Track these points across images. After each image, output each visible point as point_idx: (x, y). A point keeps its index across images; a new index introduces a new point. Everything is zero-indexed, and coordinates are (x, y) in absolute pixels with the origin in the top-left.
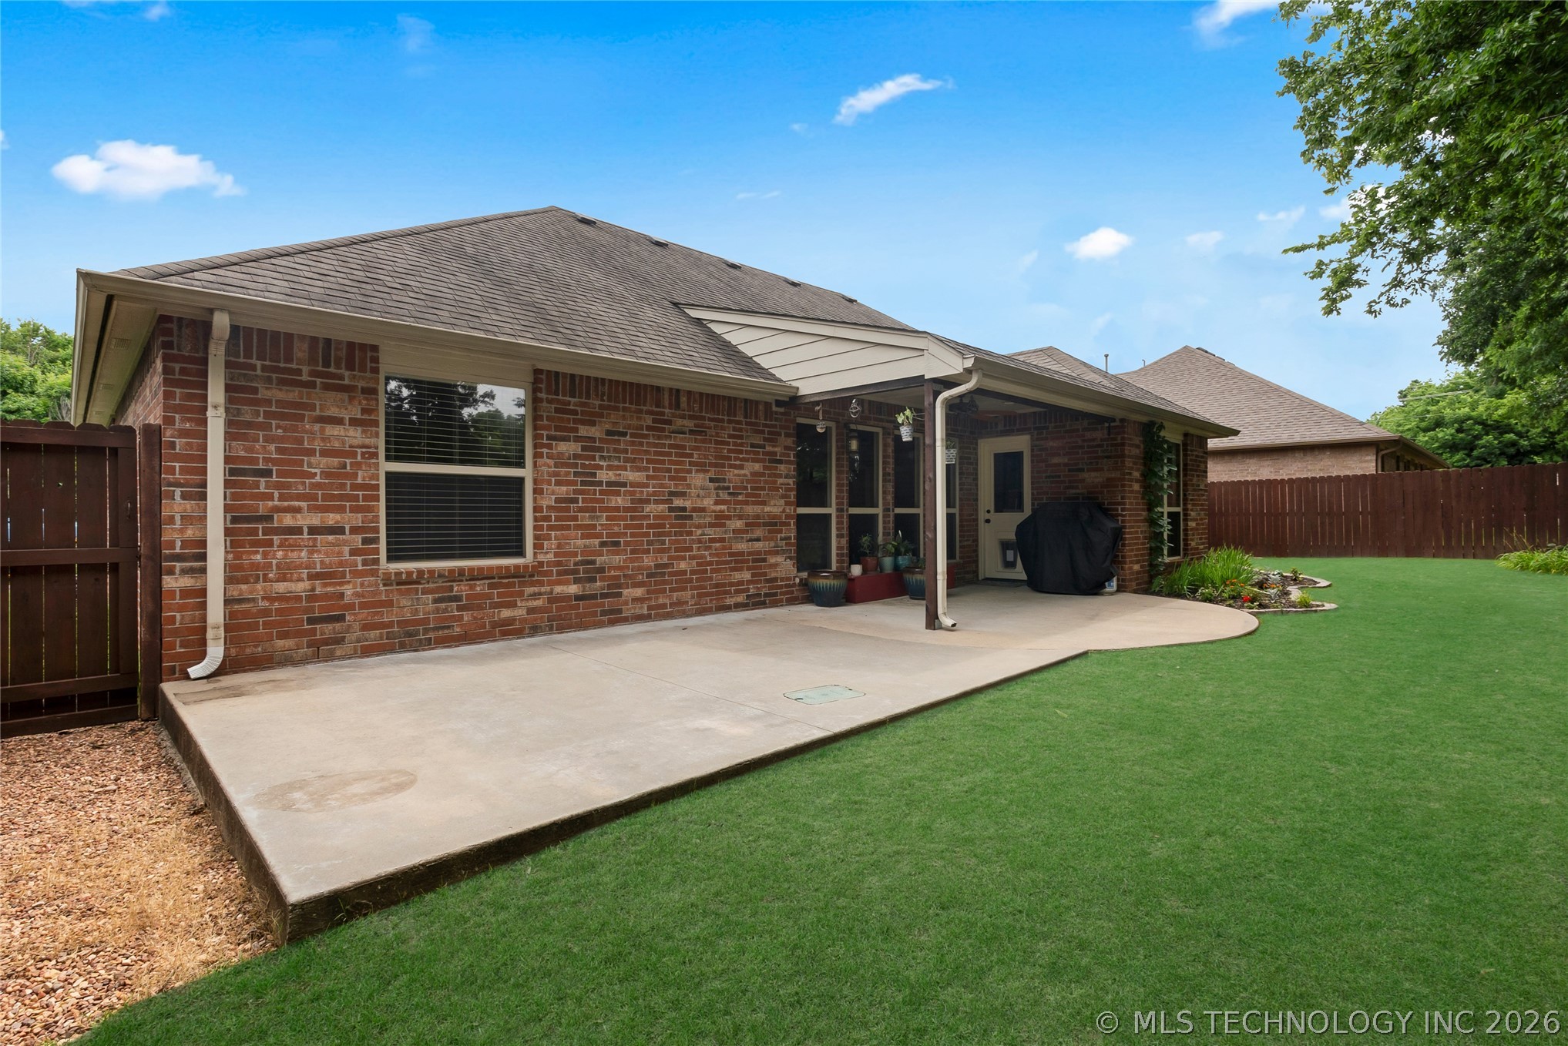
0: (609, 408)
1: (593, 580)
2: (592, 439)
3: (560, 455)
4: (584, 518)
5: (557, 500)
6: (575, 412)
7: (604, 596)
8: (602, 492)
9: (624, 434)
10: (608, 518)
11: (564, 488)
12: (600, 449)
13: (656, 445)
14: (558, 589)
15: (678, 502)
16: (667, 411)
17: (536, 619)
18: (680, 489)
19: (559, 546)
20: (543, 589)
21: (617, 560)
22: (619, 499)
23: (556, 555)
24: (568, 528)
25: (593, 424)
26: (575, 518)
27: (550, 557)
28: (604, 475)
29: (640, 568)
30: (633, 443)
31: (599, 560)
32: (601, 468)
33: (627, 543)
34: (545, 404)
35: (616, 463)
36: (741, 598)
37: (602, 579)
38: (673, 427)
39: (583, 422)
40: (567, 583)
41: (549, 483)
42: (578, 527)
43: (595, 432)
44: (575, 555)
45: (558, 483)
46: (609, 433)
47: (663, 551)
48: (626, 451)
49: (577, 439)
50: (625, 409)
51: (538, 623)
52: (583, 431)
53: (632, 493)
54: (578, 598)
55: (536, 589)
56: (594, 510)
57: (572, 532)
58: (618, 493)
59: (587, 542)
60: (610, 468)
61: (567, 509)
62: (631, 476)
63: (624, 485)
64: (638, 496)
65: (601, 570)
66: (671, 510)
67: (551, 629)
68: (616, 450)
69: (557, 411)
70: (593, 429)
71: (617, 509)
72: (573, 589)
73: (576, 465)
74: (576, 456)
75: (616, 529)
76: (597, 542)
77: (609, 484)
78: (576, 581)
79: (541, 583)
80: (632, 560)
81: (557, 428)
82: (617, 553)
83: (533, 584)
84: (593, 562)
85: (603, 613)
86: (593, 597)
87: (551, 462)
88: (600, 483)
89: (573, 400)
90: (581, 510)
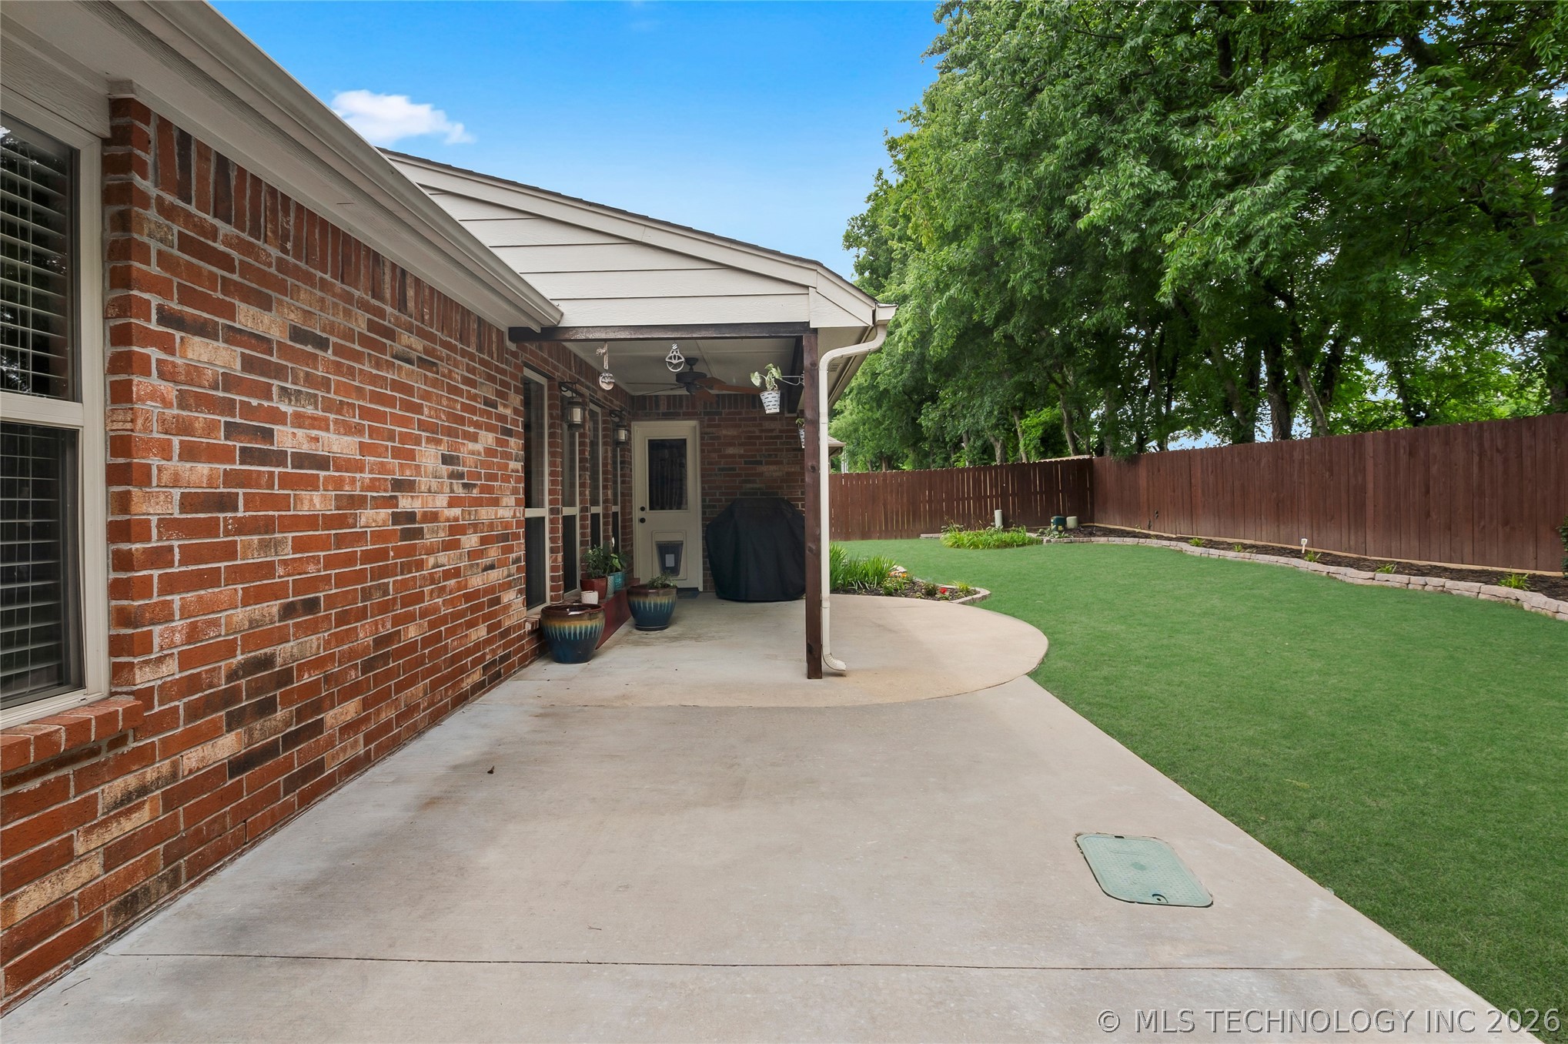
0: (296, 272)
1: (266, 708)
2: (262, 342)
3: (194, 373)
4: (250, 550)
5: (189, 502)
6: (226, 262)
7: (291, 740)
8: (286, 481)
9: (323, 344)
10: (299, 545)
11: (203, 469)
12: (279, 372)
13: (374, 380)
14: (192, 759)
15: (406, 503)
16: (389, 309)
17: (131, 875)
18: (408, 475)
19: (193, 634)
20: (150, 774)
21: (313, 644)
22: (316, 497)
23: (185, 660)
24: (211, 579)
25: (265, 304)
26: (229, 551)
27: (171, 670)
28: (289, 439)
29: (352, 654)
30: (338, 368)
31: (283, 652)
32: (279, 418)
33: (331, 601)
34: (152, 214)
35: (310, 410)
36: (476, 676)
37: (287, 701)
38: (397, 347)
39: (249, 296)
40: (211, 734)
41: (165, 451)
42: (238, 574)
43: (270, 324)
44: (229, 649)
45: (190, 453)
46: (297, 334)
47: (384, 608)
48: (325, 384)
49: (235, 336)
50: (324, 285)
51: (141, 881)
52: (247, 317)
53: (339, 483)
54: (238, 765)
55: (131, 781)
56: (268, 526)
57: (223, 591)
58: (312, 484)
59: (256, 610)
60: (300, 420)
61: (210, 528)
62: (339, 444)
63: (322, 463)
64: (347, 490)
65: (285, 677)
66: (397, 518)
67: (174, 882)
68: (309, 380)
69: (185, 243)
70: (266, 317)
71: (311, 521)
72: (227, 746)
73: (228, 407)
74: (230, 382)
75: (312, 571)
76: (274, 607)
77: (301, 460)
78: (234, 721)
79: (144, 757)
80: (339, 639)
81: (188, 296)
82: (312, 628)
83: (121, 768)
84: (267, 662)
85: (291, 784)
86: (270, 751)
87: (169, 390)
88: (279, 458)
89: (224, 228)
90: (243, 527)
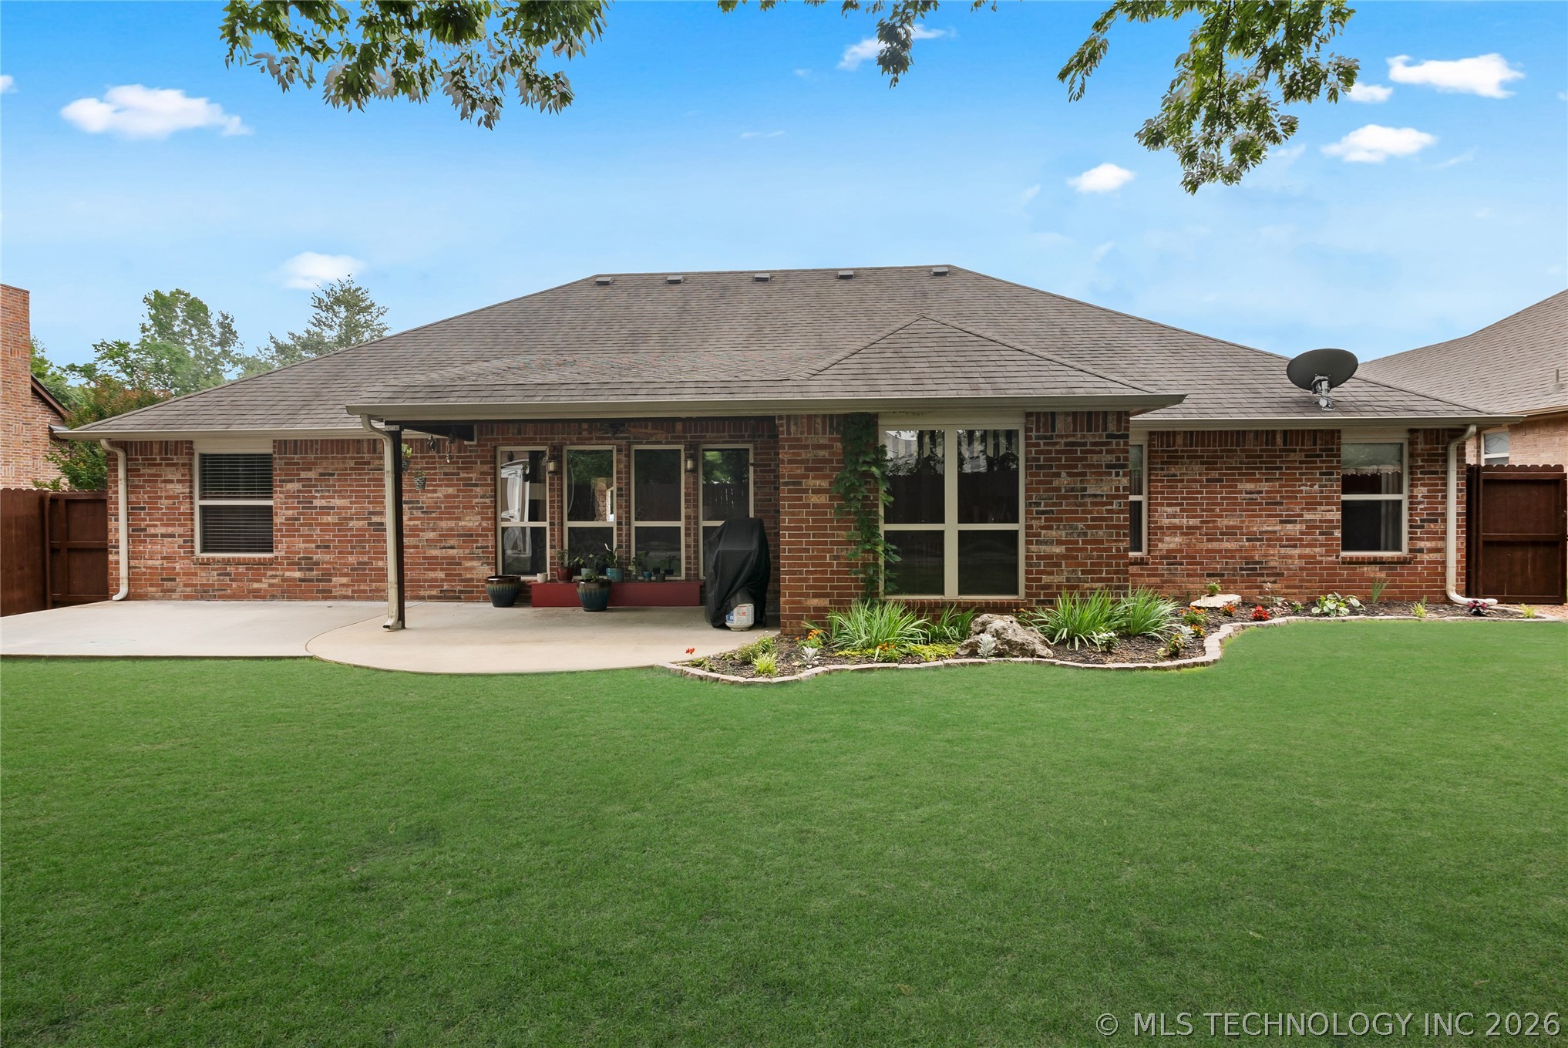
0: (321, 458)
1: (312, 570)
2: (310, 480)
3: (288, 491)
4: (304, 530)
5: (287, 519)
6: (298, 464)
7: (318, 580)
8: (316, 514)
9: (333, 475)
10: (321, 530)
11: (291, 512)
12: (315, 486)
13: (356, 480)
14: (287, 574)
15: (376, 519)
16: (366, 455)
17: (273, 591)
18: (378, 510)
19: (288, 547)
20: (278, 573)
21: (327, 557)
22: (329, 518)
23: (286, 552)
24: (294, 536)
25: (310, 470)
26: (298, 530)
27: (283, 553)
28: (317, 503)
29: (345, 564)
30: (339, 480)
31: (315, 557)
32: (316, 498)
33: (335, 547)
34: (278, 461)
35: (327, 494)
36: (434, 592)
37: (317, 570)
38: (371, 466)
39: (303, 470)
40: (294, 570)
41: (281, 509)
42: (300, 536)
43: (311, 475)
44: (299, 553)
45: (287, 509)
46: (321, 474)
47: (363, 553)
48: (334, 486)
49: (299, 480)
50: (333, 458)
51: (275, 593)
52: (303, 475)
53: (340, 514)
54: (301, 580)
55: (273, 573)
56: (311, 525)
57: (297, 539)
58: (328, 514)
59: (307, 545)
60: (322, 497)
61: (294, 525)
62: (338, 502)
63: (333, 508)
64: (343, 515)
65: (317, 564)
66: (369, 524)
67: (283, 597)
68: (326, 486)
69: (286, 464)
70: (310, 473)
71: (328, 524)
72: (298, 575)
73: (299, 497)
74: (299, 491)
75: (327, 537)
76: (313, 545)
77: (322, 508)
78: (300, 570)
79: (277, 569)
80: (339, 559)
81: (286, 475)
82: (328, 553)
83: (272, 570)
84: (311, 558)
85: (318, 592)
86: (312, 580)
87: (282, 496)
88: (315, 508)
89: (296, 456)
90: (302, 525)
